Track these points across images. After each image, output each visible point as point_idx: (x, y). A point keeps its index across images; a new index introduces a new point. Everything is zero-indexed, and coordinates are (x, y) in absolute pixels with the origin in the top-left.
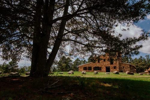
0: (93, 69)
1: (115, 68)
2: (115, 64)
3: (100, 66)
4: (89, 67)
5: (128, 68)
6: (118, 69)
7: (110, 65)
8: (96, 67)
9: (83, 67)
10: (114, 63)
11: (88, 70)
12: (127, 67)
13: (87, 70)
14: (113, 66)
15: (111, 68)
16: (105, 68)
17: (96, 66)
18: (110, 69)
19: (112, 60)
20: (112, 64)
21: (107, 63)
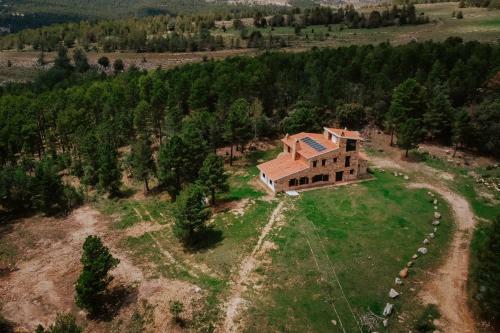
1: (352, 172)
3: (325, 173)
4: (303, 178)
6: (356, 174)
7: (343, 169)
9: (288, 179)
10: (351, 164)
11: (300, 184)
13: (298, 186)
14: (349, 169)
15: (346, 174)
16: (335, 174)
17: (317, 174)
19: (348, 158)
20: (347, 165)
21: (340, 166)
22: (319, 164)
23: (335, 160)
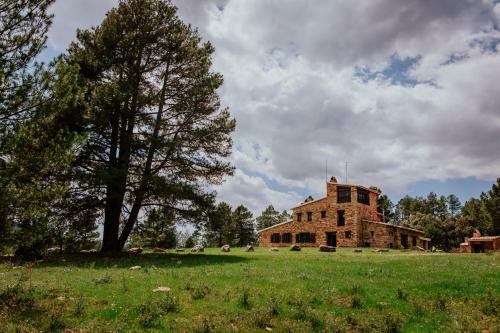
0: (294, 239)
1: (348, 234)
2: (349, 224)
3: (312, 231)
4: (286, 235)
5: (383, 234)
6: (356, 239)
7: (336, 229)
8: (302, 234)
9: (271, 232)
10: (346, 223)
11: (283, 241)
12: (381, 233)
13: (281, 244)
14: (343, 229)
15: (340, 237)
16: (325, 235)
17: (303, 231)
18: (338, 239)
19: (341, 213)
20: (341, 222)
21: (330, 223)
22: (304, 218)
23: (323, 214)
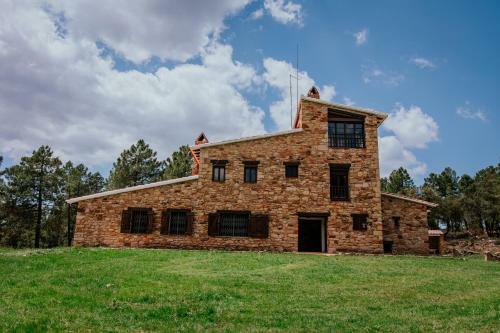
0: (200, 228)
1: (360, 222)
2: (360, 198)
3: (257, 208)
4: (174, 213)
6: (378, 234)
7: (327, 206)
8: (225, 214)
9: (122, 205)
10: (353, 194)
11: (164, 231)
12: (416, 222)
13: (157, 237)
14: (346, 209)
15: (337, 226)
16: (294, 220)
17: (230, 206)
18: (331, 230)
21: (311, 193)
22: (235, 173)
23: (292, 169)
